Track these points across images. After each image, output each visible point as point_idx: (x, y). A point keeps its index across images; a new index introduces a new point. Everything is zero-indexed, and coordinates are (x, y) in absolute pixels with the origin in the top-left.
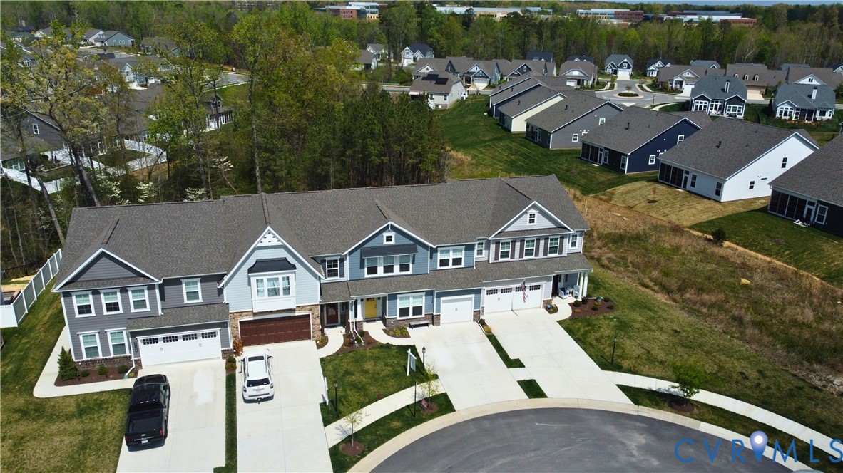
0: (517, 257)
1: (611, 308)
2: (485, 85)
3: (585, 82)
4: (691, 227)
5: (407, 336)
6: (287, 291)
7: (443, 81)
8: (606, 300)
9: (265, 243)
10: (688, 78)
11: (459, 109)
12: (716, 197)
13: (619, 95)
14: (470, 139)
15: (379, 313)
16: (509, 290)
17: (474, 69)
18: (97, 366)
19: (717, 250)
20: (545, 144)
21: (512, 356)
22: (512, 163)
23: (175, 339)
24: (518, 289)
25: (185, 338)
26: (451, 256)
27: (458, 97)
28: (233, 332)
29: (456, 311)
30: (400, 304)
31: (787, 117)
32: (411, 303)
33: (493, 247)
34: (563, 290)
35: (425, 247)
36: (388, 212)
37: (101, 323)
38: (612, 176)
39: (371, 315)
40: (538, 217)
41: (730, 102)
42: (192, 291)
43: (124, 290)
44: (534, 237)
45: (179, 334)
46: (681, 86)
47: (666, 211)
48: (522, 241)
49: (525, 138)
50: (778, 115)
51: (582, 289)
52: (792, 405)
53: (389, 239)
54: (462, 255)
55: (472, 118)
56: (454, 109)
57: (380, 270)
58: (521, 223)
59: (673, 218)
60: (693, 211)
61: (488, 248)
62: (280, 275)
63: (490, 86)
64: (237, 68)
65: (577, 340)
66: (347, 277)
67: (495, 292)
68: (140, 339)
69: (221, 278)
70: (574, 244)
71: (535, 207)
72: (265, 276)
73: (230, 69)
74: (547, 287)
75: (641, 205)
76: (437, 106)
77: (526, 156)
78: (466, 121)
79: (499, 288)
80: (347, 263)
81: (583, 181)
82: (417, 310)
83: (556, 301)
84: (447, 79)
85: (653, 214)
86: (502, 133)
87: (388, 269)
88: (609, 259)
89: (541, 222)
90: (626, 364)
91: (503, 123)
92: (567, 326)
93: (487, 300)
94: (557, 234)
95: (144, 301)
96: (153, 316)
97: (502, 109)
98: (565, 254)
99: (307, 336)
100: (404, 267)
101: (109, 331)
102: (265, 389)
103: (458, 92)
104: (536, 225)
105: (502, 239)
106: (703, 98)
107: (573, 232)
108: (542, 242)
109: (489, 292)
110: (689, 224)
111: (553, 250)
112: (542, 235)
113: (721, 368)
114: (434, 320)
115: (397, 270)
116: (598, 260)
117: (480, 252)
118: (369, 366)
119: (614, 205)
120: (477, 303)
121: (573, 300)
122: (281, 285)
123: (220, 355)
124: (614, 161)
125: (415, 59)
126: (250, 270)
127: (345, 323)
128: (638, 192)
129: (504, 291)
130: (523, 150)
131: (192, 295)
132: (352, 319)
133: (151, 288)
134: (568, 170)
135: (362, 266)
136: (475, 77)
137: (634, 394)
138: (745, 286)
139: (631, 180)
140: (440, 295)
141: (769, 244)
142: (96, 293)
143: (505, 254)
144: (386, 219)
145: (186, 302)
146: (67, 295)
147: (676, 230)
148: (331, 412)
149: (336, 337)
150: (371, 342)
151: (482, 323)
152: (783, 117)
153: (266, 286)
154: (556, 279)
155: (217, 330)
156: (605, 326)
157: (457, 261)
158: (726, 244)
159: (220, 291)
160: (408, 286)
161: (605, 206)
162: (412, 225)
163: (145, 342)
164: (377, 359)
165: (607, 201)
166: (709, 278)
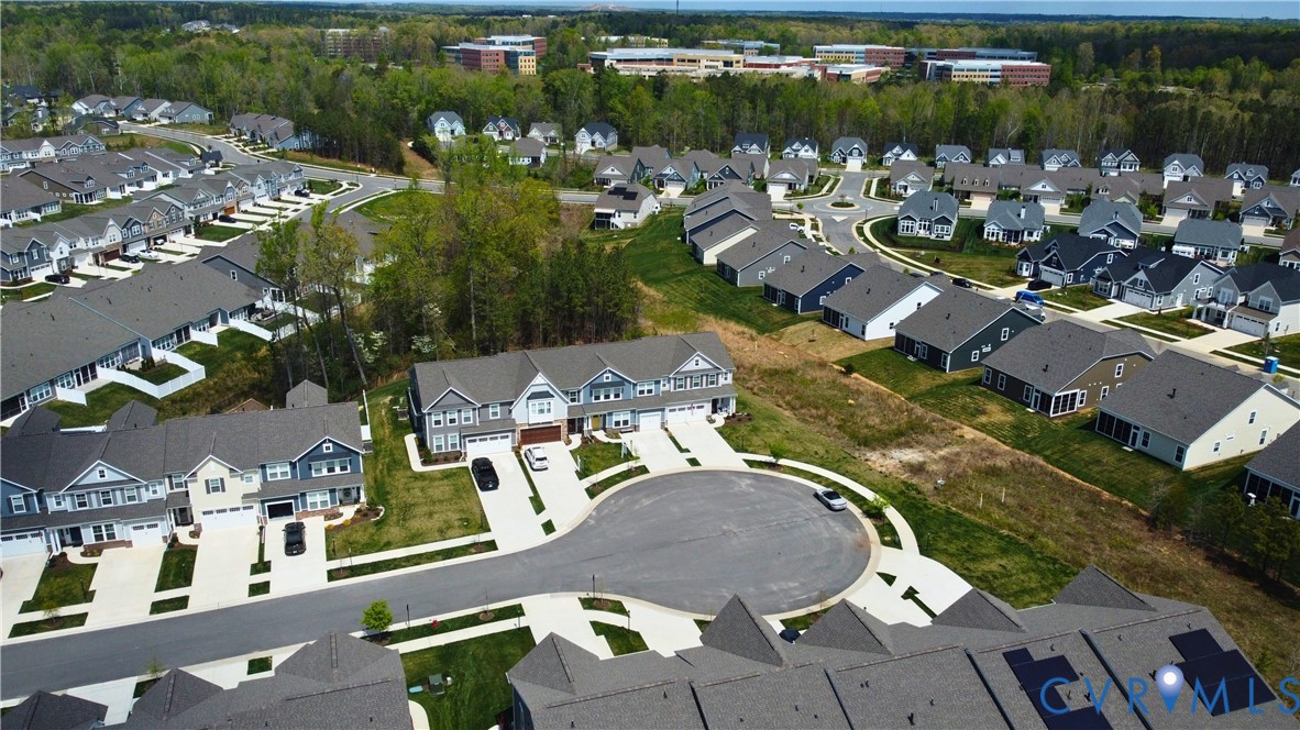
0: (688, 388)
1: (750, 420)
2: (682, 189)
3: (797, 186)
4: (834, 363)
5: (620, 438)
6: (549, 410)
7: (632, 196)
8: (748, 415)
9: (537, 382)
10: (913, 182)
11: (650, 228)
12: (862, 336)
13: (833, 205)
14: (662, 273)
15: (601, 425)
16: (684, 409)
17: (668, 171)
18: (442, 456)
19: (845, 381)
20: (733, 281)
21: (683, 447)
22: (701, 301)
23: (486, 439)
24: (689, 408)
25: (491, 439)
26: (646, 388)
27: (649, 212)
28: (518, 436)
29: (649, 422)
30: (615, 418)
31: (994, 239)
32: (621, 418)
33: (672, 382)
34: (721, 409)
35: (630, 382)
36: (606, 362)
37: (446, 431)
38: (787, 316)
39: (596, 426)
40: (701, 361)
41: (937, 222)
42: (494, 413)
43: (459, 411)
44: (699, 374)
45: (488, 437)
46: (906, 191)
47: (820, 349)
48: (691, 377)
49: (716, 273)
50: (985, 237)
51: (732, 408)
52: (836, 466)
53: (607, 378)
54: (653, 387)
55: (664, 244)
56: (644, 228)
57: (602, 397)
58: (690, 366)
59: (824, 355)
60: (841, 349)
61: (669, 382)
62: (545, 401)
63: (687, 192)
64: (377, 168)
65: (724, 438)
66: (582, 403)
67: (674, 410)
68: (467, 439)
69: (512, 402)
70: (726, 379)
71: (698, 355)
72: (537, 402)
73: (368, 169)
74: (708, 407)
75: (802, 343)
76: (626, 223)
77: (715, 294)
78: (658, 248)
79: (677, 408)
80: (581, 394)
81: (761, 322)
82: (626, 422)
83: (714, 416)
84: (636, 193)
85: (809, 352)
86: (696, 266)
87: (607, 397)
88: (761, 389)
89: (703, 365)
90: (750, 449)
91: (695, 254)
92: (720, 431)
93: (669, 416)
94: (714, 373)
95: (468, 417)
96: (474, 426)
97: (696, 238)
98: (720, 385)
99: (558, 438)
100: (617, 396)
101: (449, 435)
102: (545, 462)
103: (650, 205)
104: (700, 367)
105: (678, 377)
106: (909, 218)
107: (724, 371)
108: (704, 378)
109: (670, 411)
110: (834, 360)
111: (712, 383)
112: (704, 373)
113: (805, 449)
114: (636, 428)
115: (612, 397)
116: (752, 389)
117: (664, 385)
118: (599, 453)
119: (781, 344)
120: (663, 417)
121: (726, 415)
122: (546, 407)
123: (510, 449)
124: (790, 301)
125: (593, 143)
126: (528, 398)
127: (581, 431)
128: (803, 333)
129: (680, 410)
130: (713, 287)
131: (495, 414)
132: (585, 428)
133: (474, 409)
134: (750, 310)
135: (591, 395)
136: (669, 180)
137: (751, 463)
138: (850, 405)
139: (803, 319)
140: (639, 412)
141: (883, 375)
142: (445, 413)
143: (681, 386)
144: (605, 366)
145: (491, 418)
146: (430, 414)
147: (822, 365)
148: (582, 474)
149: (576, 440)
150: (598, 441)
151: (666, 430)
152: (990, 238)
153: (537, 408)
154: (715, 402)
155: (510, 434)
156: (743, 429)
157: (649, 391)
158: (855, 375)
159: (510, 411)
160: (620, 407)
161: (774, 345)
162: (620, 370)
163: (470, 441)
164: (603, 450)
165: (777, 340)
166: (828, 401)
